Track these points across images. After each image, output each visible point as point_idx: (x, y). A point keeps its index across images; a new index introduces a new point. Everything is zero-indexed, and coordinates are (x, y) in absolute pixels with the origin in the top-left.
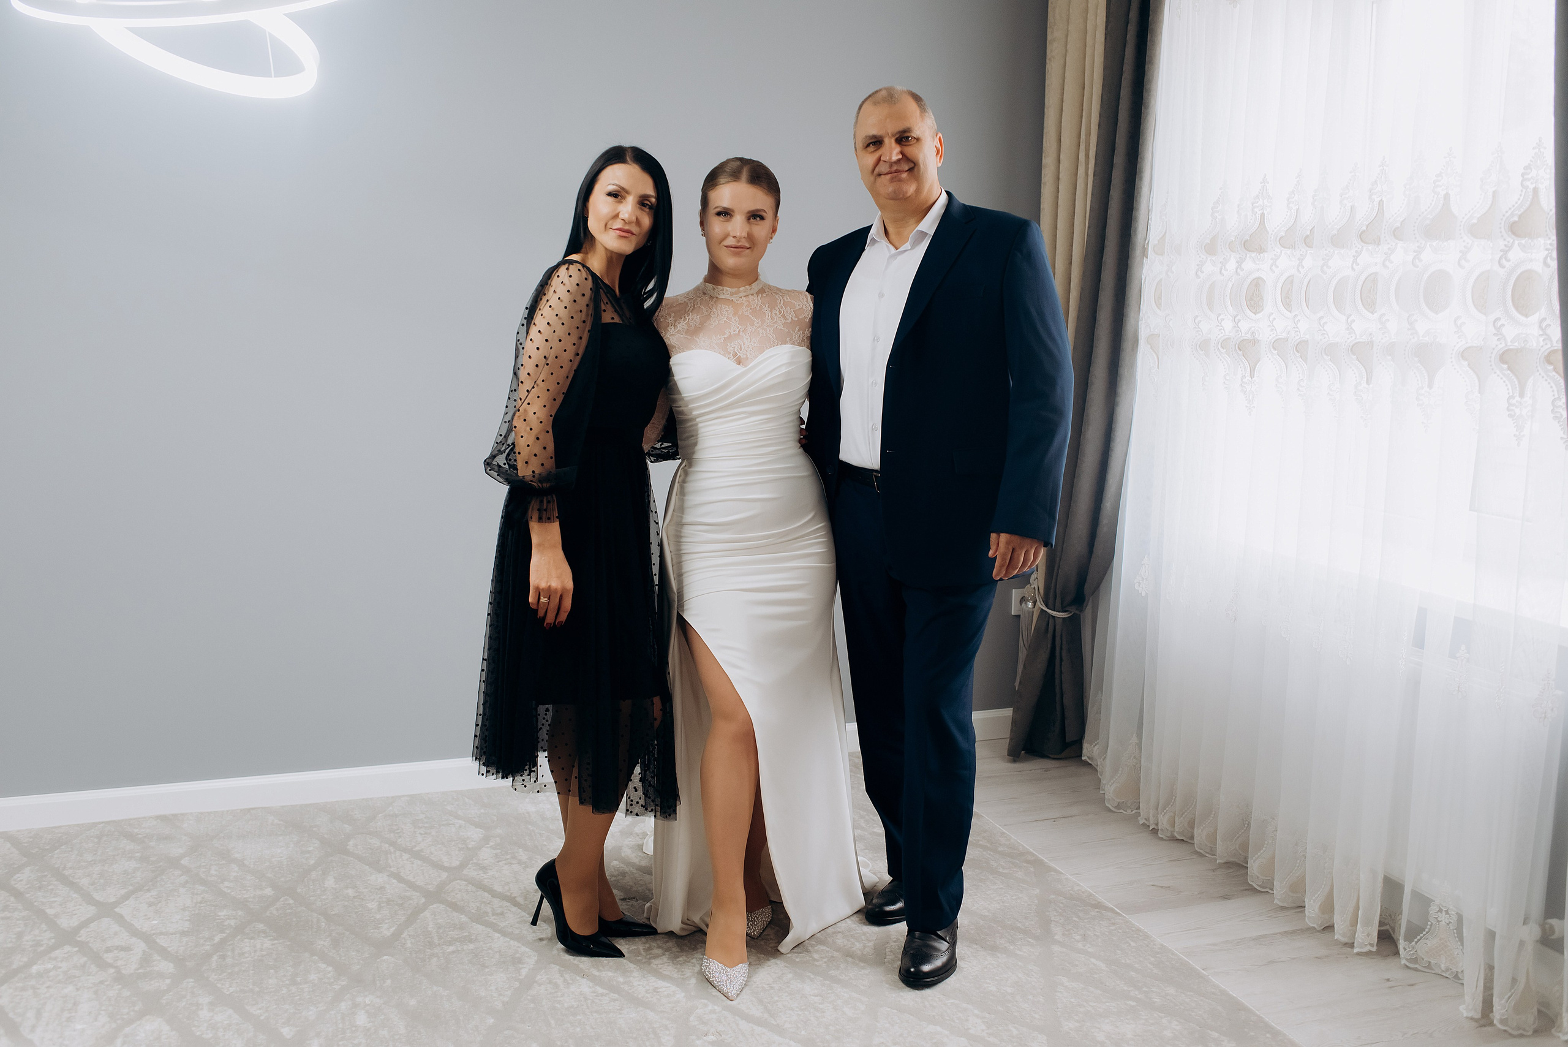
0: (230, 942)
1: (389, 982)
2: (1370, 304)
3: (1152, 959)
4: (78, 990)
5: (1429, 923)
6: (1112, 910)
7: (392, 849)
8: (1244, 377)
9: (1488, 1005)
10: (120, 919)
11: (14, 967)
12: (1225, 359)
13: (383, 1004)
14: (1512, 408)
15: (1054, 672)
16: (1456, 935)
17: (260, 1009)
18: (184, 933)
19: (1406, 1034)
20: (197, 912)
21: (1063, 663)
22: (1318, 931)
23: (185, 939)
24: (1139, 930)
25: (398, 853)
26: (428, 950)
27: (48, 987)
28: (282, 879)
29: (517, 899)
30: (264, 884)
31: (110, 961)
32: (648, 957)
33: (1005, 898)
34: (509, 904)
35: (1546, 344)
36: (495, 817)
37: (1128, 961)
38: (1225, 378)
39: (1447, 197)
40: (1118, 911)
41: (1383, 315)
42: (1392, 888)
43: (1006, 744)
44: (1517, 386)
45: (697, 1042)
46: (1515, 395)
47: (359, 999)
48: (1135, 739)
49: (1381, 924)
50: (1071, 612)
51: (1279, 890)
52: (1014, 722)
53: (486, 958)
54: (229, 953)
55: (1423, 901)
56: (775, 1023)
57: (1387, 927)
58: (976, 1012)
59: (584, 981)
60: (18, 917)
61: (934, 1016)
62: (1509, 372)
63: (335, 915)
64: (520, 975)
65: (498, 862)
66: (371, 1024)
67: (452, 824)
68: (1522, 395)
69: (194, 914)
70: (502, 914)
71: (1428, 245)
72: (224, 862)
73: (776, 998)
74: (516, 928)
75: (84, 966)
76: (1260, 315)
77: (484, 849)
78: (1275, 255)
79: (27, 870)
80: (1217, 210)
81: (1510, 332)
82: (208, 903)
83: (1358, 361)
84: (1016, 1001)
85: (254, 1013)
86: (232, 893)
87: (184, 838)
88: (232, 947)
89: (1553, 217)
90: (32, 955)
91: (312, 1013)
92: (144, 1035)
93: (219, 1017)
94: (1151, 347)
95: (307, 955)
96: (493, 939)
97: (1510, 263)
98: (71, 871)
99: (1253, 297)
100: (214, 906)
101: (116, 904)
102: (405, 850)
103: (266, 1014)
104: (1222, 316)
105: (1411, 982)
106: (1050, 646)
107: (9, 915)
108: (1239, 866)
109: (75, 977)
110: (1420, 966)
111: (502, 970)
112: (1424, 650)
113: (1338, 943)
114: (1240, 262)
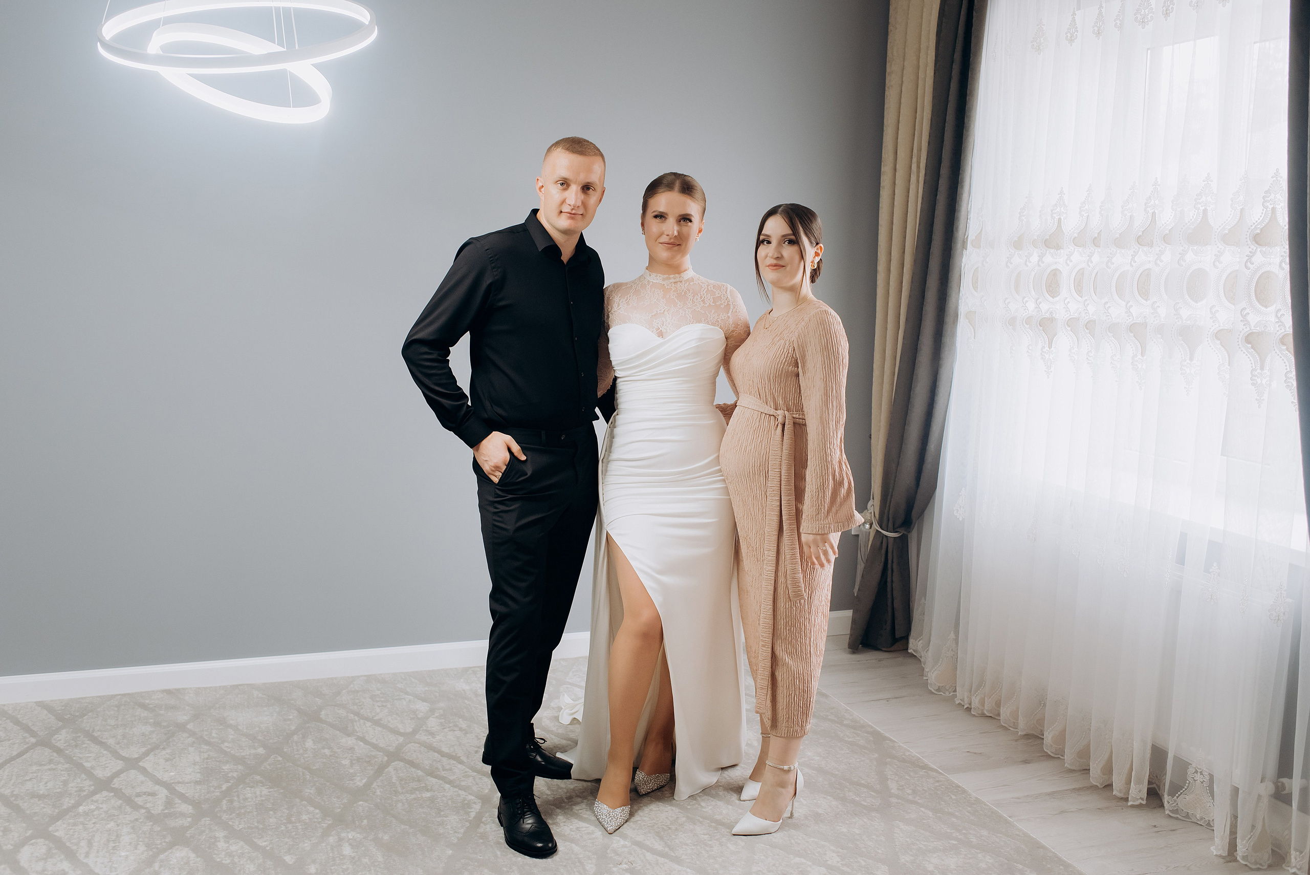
0: (235, 790)
1: (365, 822)
2: (1144, 292)
3: (969, 809)
4: (118, 825)
5: (1188, 782)
6: (936, 771)
7: (356, 718)
8: (1043, 347)
9: (1233, 847)
10: (144, 771)
11: (65, 807)
12: (1029, 333)
13: (364, 838)
14: (1254, 378)
15: (886, 582)
16: (1208, 791)
17: (265, 841)
18: (197, 783)
19: (1169, 867)
20: (205, 766)
21: (894, 574)
22: (1100, 789)
23: (198, 787)
24: (958, 786)
25: (362, 721)
26: (395, 797)
27: (94, 823)
28: (271, 741)
29: (461, 758)
30: (256, 744)
31: (140, 803)
32: (570, 804)
33: (851, 761)
34: (455, 762)
35: (1281, 329)
36: (437, 694)
37: (950, 810)
38: (1029, 348)
39: (1205, 211)
40: (941, 771)
41: (1155, 302)
42: (1158, 755)
43: (847, 639)
44: (1258, 361)
45: (614, 869)
46: (1257, 368)
47: (343, 835)
48: (952, 636)
49: (1150, 783)
50: (901, 533)
51: (1069, 757)
52: (854, 621)
53: (441, 804)
54: (236, 798)
55: (1182, 766)
56: (674, 855)
57: (1154, 786)
58: (832, 848)
60: (62, 769)
61: (798, 851)
62: (1252, 350)
63: (317, 769)
64: (469, 817)
65: (443, 729)
66: (355, 853)
67: (403, 699)
68: (1262, 368)
69: (203, 768)
70: (450, 769)
71: (1190, 249)
74: (463, 781)
75: (120, 807)
76: (1057, 298)
77: (431, 719)
78: (1069, 252)
79: (64, 731)
80: (1024, 214)
81: (1253, 319)
82: (213, 759)
83: (1135, 337)
84: (863, 840)
85: (261, 844)
86: (232, 752)
87: (187, 708)
88: (236, 793)
89: (1287, 231)
90: (77, 799)
91: (307, 845)
92: (175, 860)
93: (233, 848)
94: (969, 322)
95: (298, 800)
96: (445, 790)
97: (1254, 266)
98: (99, 733)
99: (1052, 285)
100: (218, 761)
101: (139, 759)
102: (367, 719)
103: (271, 846)
104: (1026, 299)
105: (1173, 828)
106: (883, 560)
107: (54, 767)
108: (1036, 737)
109: (114, 815)
110: (1181, 817)
111: (454, 813)
112: (1184, 565)
113: (1115, 797)
114: (1041, 256)
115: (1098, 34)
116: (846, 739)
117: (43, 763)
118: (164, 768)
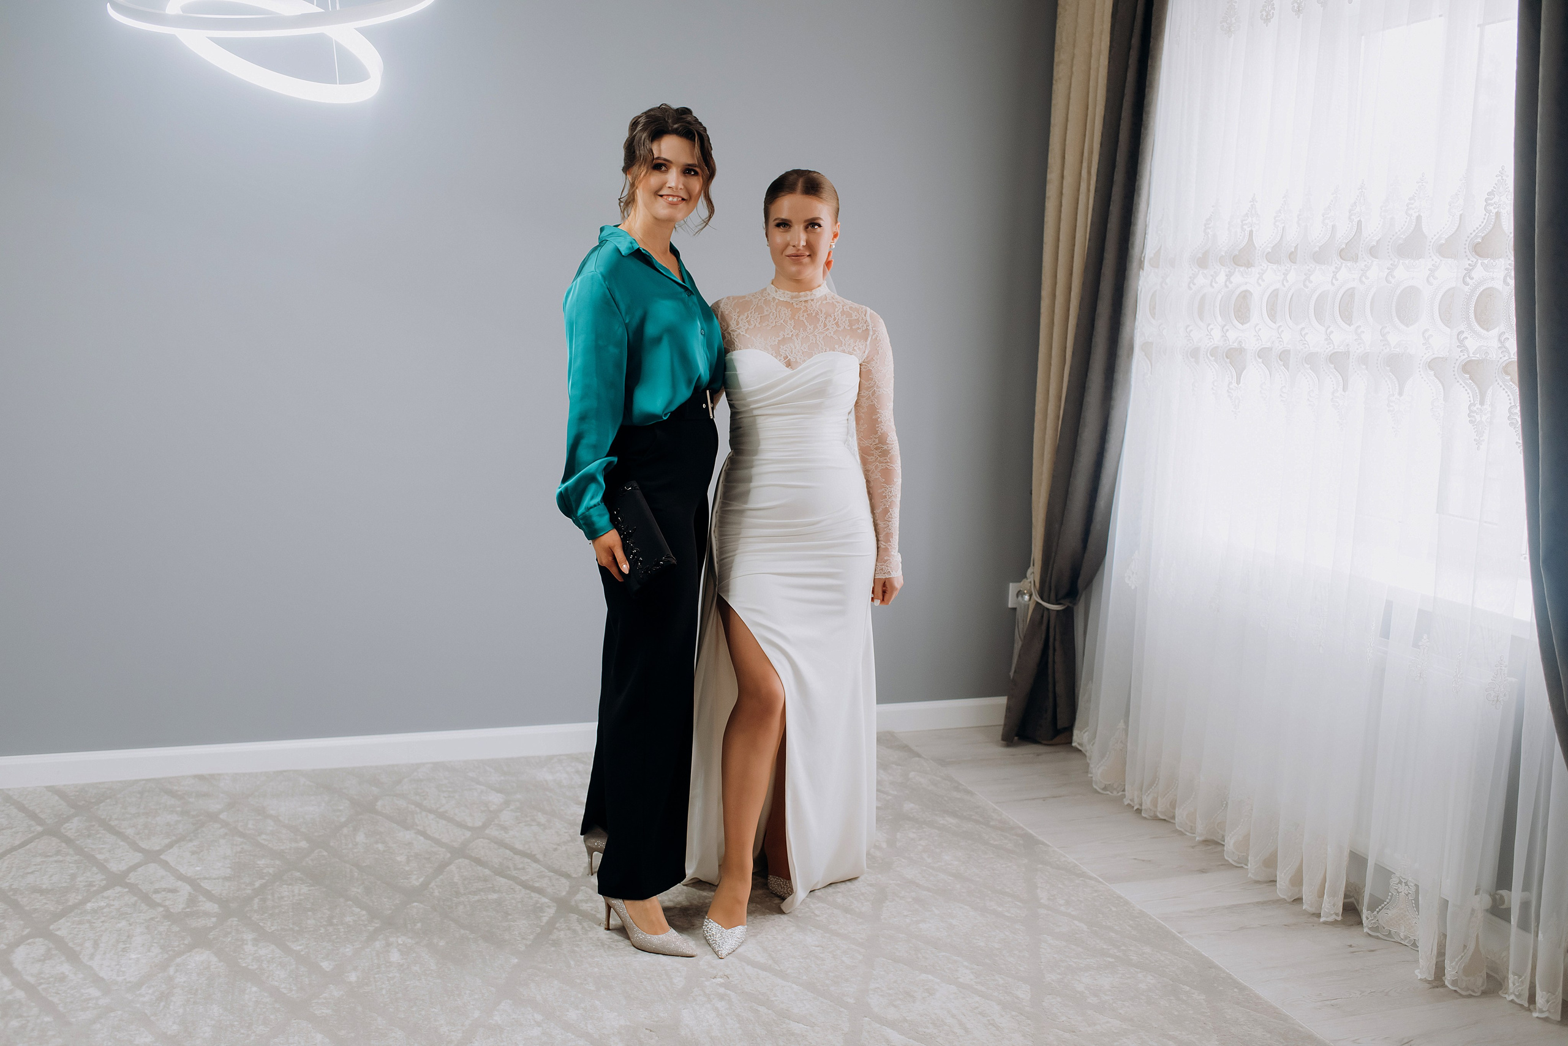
0: (270, 888)
1: (419, 925)
2: (1347, 317)
3: (1131, 922)
4: (131, 924)
5: (1390, 894)
6: (1096, 880)
7: (418, 810)
8: (1230, 383)
9: (1440, 969)
10: (165, 865)
11: (70, 904)
12: (1214, 367)
13: (415, 944)
14: (1473, 414)
15: (1047, 663)
16: (1414, 905)
17: (300, 945)
18: (226, 879)
19: (1364, 992)
20: (237, 860)
21: (1056, 653)
22: (1289, 903)
23: (227, 884)
24: (1120, 897)
25: (424, 813)
26: (455, 899)
27: (103, 922)
28: (316, 834)
29: (537, 856)
30: (299, 837)
31: (158, 901)
33: (995, 866)
34: (529, 861)
35: (1504, 356)
36: (515, 784)
37: (1109, 924)
38: (1214, 385)
39: (1419, 218)
40: (1101, 880)
41: (1359, 327)
42: (1357, 861)
43: (1000, 730)
44: (1478, 394)
45: (706, 983)
46: (1476, 402)
47: (391, 939)
48: (1121, 725)
49: (1346, 896)
50: (1065, 605)
51: (1253, 866)
52: (1009, 709)
53: (510, 907)
54: (269, 897)
55: (1384, 874)
56: (779, 969)
57: (1352, 900)
58: (965, 963)
60: (70, 861)
61: (926, 966)
62: (1470, 381)
63: (367, 866)
64: (541, 922)
65: (519, 823)
66: (404, 960)
67: (474, 789)
68: (1482, 403)
69: (234, 863)
70: (523, 869)
71: (1401, 263)
72: (260, 817)
73: (780, 948)
75: (135, 905)
76: (1247, 326)
77: (505, 812)
78: (1262, 269)
79: (76, 820)
80: (1210, 226)
81: (1472, 344)
82: (248, 853)
83: (1336, 369)
84: (1004, 956)
85: (295, 949)
86: (269, 845)
87: (221, 795)
88: (271, 891)
89: (1513, 239)
90: (85, 895)
91: (348, 950)
92: (194, 965)
93: (262, 952)
94: (1146, 355)
95: (342, 900)
96: (515, 891)
97: (1474, 281)
98: (116, 822)
99: (1240, 308)
100: (253, 856)
101: (161, 852)
102: (430, 811)
103: (307, 950)
104: (1211, 326)
105: (1372, 949)
106: (1043, 636)
107: (62, 859)
108: (1217, 843)
109: (127, 914)
110: (1382, 936)
111: (524, 917)
112: (1388, 639)
113: (1306, 913)
114: (1229, 276)
115: (1298, 11)
116: (992, 842)
117: (49, 854)
118: (189, 862)
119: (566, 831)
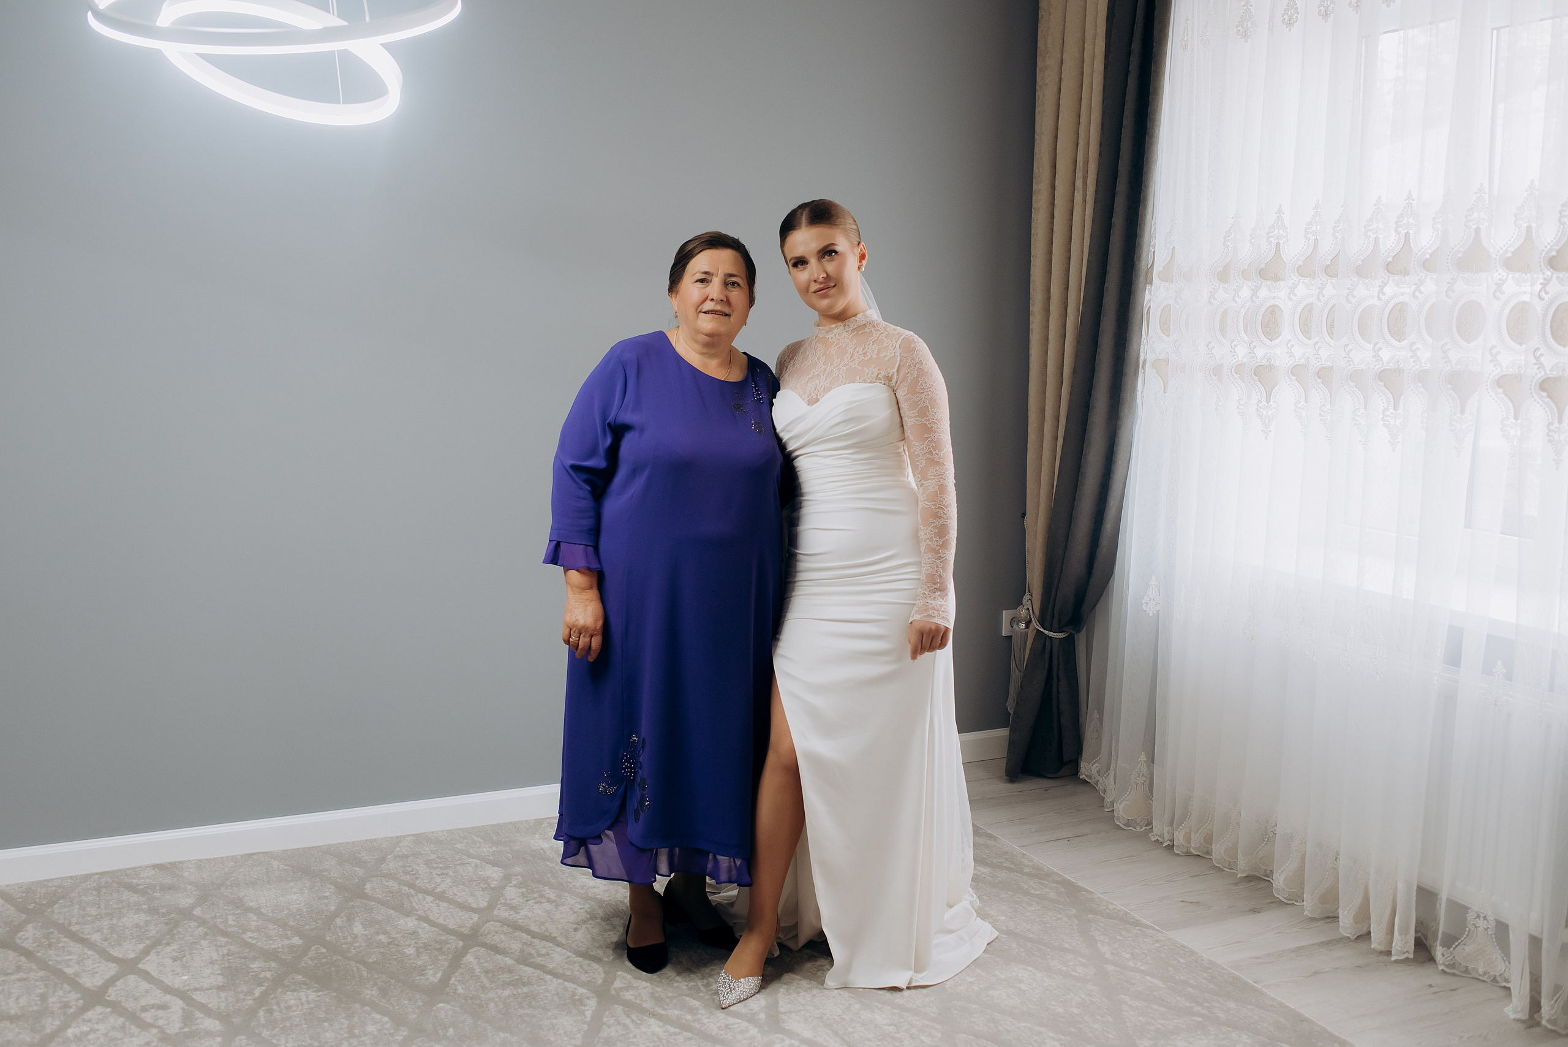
0: (272, 996)
1: (451, 1031)
2: (1398, 333)
3: (1205, 975)
5: (1467, 929)
6: (1154, 929)
8: (1259, 402)
9: (1535, 1005)
10: (146, 976)
11: (48, 1031)
12: (1239, 384)
14: (1551, 433)
15: (1051, 692)
16: (1494, 940)
18: (220, 988)
19: (1462, 1037)
20: (227, 965)
21: (1060, 683)
22: (1355, 940)
23: (223, 995)
24: (1183, 947)
25: (420, 896)
26: (483, 996)
28: (307, 927)
29: (557, 938)
30: (289, 933)
31: (149, 1020)
33: (1044, 919)
34: (551, 945)
36: (510, 855)
37: (1182, 978)
39: (1478, 230)
40: (1158, 928)
41: (1414, 343)
42: (1426, 896)
43: (1003, 764)
44: (1556, 412)
46: (1554, 421)
48: (1145, 757)
49: (1416, 932)
50: (1067, 632)
51: (1309, 902)
52: (1012, 743)
53: (545, 1002)
54: (275, 1007)
55: (1459, 911)
57: (1424, 936)
58: (1051, 1034)
59: (652, 1021)
60: (35, 978)
62: (1548, 399)
63: (373, 962)
64: (586, 1018)
65: (527, 901)
67: (467, 863)
68: (1560, 421)
69: (223, 968)
70: (548, 954)
71: (1461, 277)
72: (239, 911)
73: (851, 1030)
74: (566, 969)
75: (123, 1027)
76: (1277, 342)
77: (508, 888)
78: (1292, 283)
79: (30, 927)
80: (1231, 238)
81: (1549, 361)
82: (236, 956)
83: (1386, 387)
84: (1087, 1022)
86: (258, 944)
87: (189, 887)
88: (275, 1000)
90: (62, 1018)
94: (1157, 372)
95: (357, 1005)
96: (546, 982)
97: (1549, 296)
98: (77, 927)
99: (1269, 324)
100: (243, 958)
101: (137, 960)
102: (426, 892)
104: (1235, 343)
105: (1453, 987)
106: (1046, 666)
107: (25, 976)
108: (1263, 880)
109: (117, 1039)
110: (1459, 972)
111: (565, 1013)
112: (1460, 667)
113: (1374, 951)
114: (1255, 291)
115: (1326, 15)
116: (1033, 892)
117: (9, 971)
118: (173, 971)
119: (581, 907)
